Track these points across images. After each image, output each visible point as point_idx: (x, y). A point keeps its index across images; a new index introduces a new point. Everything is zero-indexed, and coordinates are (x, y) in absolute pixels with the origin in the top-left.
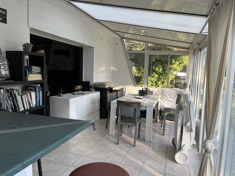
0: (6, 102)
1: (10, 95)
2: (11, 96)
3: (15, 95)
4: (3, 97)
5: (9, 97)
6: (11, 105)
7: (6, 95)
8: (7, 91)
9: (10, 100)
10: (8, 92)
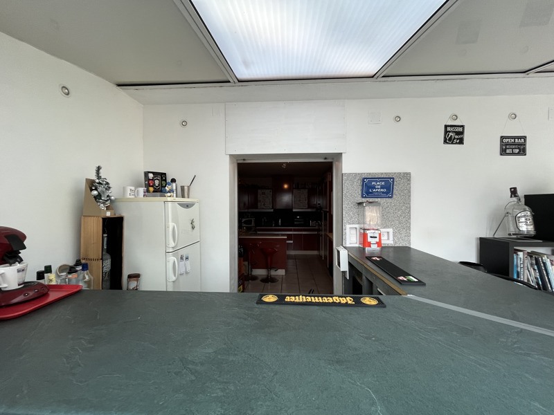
0: (526, 271)
1: (534, 262)
2: (537, 263)
3: (545, 264)
4: (523, 264)
5: (532, 265)
6: (536, 278)
7: (528, 262)
8: (530, 255)
9: (534, 269)
10: (531, 257)
